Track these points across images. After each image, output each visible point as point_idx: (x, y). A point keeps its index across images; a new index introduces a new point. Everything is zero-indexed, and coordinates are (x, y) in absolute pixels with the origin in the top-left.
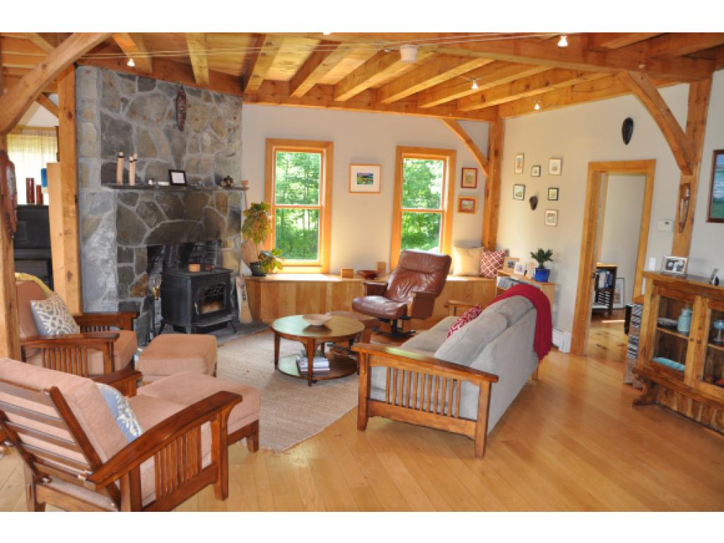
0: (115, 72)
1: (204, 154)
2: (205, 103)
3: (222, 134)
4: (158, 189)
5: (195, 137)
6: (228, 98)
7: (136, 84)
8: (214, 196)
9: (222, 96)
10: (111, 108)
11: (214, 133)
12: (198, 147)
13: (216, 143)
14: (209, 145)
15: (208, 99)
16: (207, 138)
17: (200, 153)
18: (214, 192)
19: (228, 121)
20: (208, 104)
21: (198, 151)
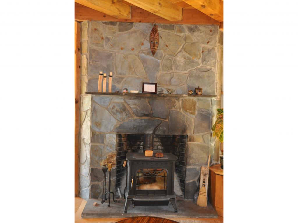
0: (100, 22)
1: (177, 71)
2: (179, 34)
3: (196, 55)
4: (124, 95)
5: (168, 59)
6: (202, 28)
7: (116, 28)
8: (180, 102)
9: (196, 27)
10: (97, 44)
11: (187, 55)
12: (171, 67)
13: (190, 62)
14: (182, 64)
15: (181, 31)
16: (180, 59)
17: (173, 71)
18: (181, 99)
19: (203, 45)
20: (182, 34)
21: (172, 69)
